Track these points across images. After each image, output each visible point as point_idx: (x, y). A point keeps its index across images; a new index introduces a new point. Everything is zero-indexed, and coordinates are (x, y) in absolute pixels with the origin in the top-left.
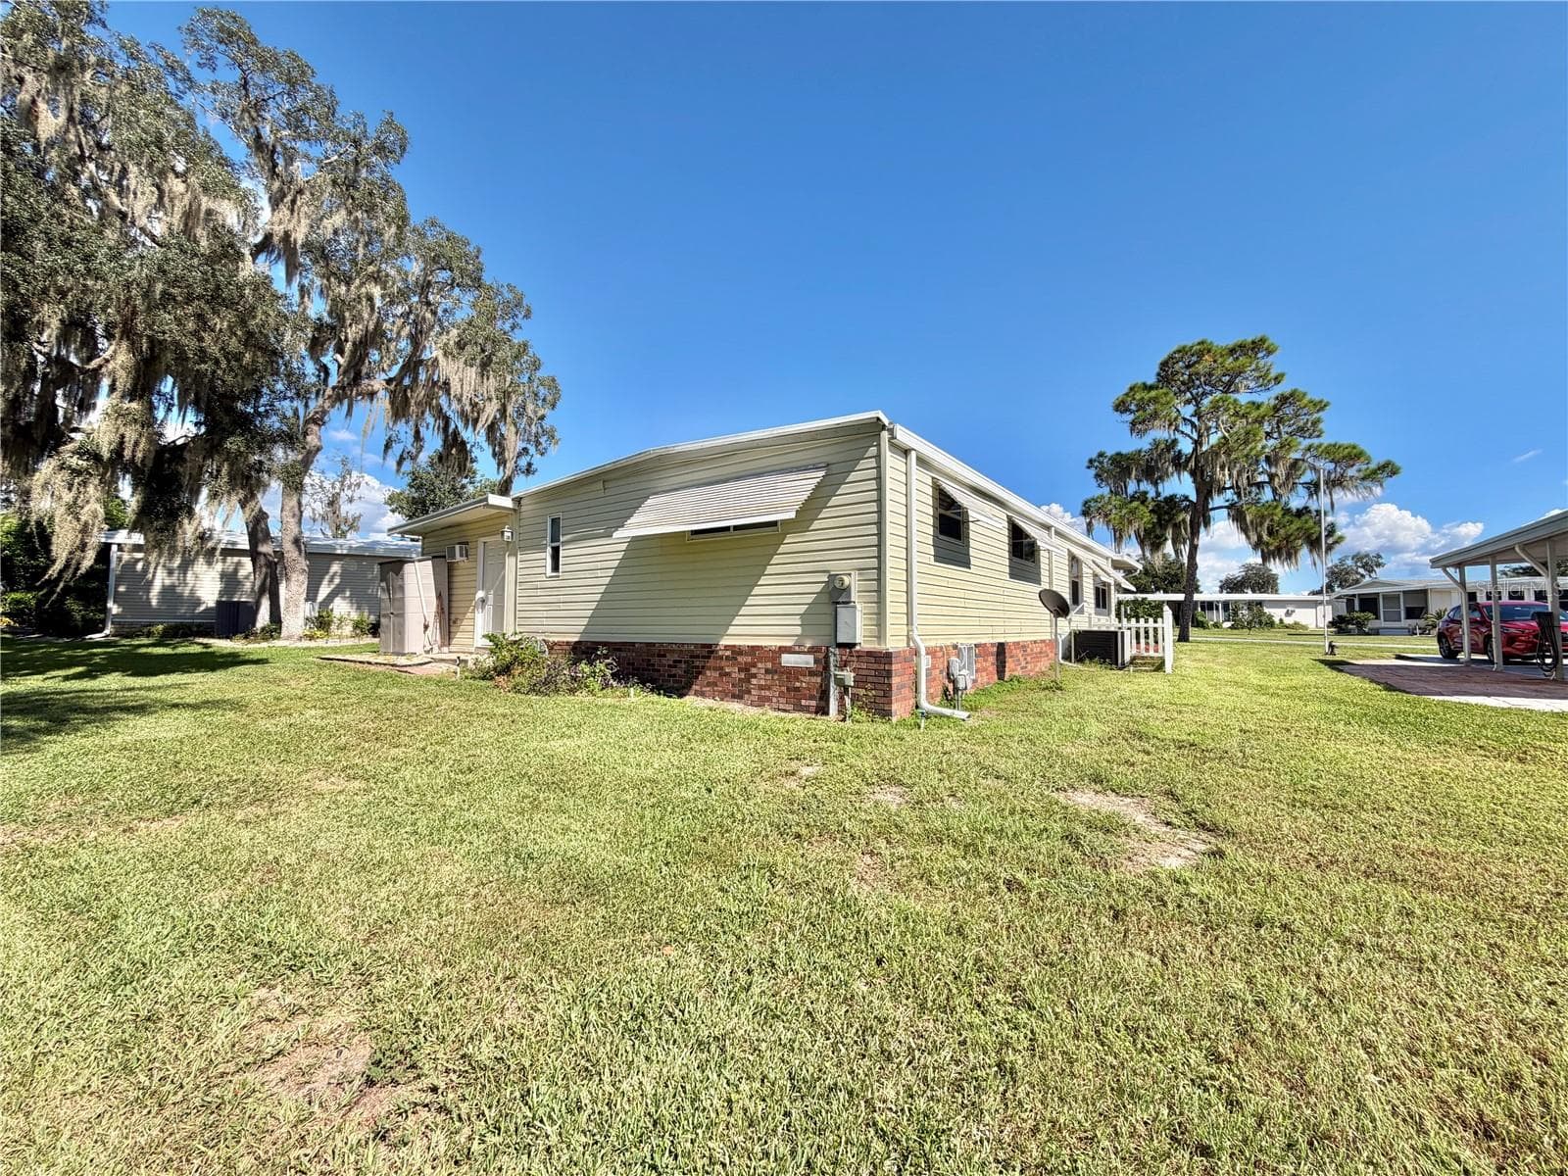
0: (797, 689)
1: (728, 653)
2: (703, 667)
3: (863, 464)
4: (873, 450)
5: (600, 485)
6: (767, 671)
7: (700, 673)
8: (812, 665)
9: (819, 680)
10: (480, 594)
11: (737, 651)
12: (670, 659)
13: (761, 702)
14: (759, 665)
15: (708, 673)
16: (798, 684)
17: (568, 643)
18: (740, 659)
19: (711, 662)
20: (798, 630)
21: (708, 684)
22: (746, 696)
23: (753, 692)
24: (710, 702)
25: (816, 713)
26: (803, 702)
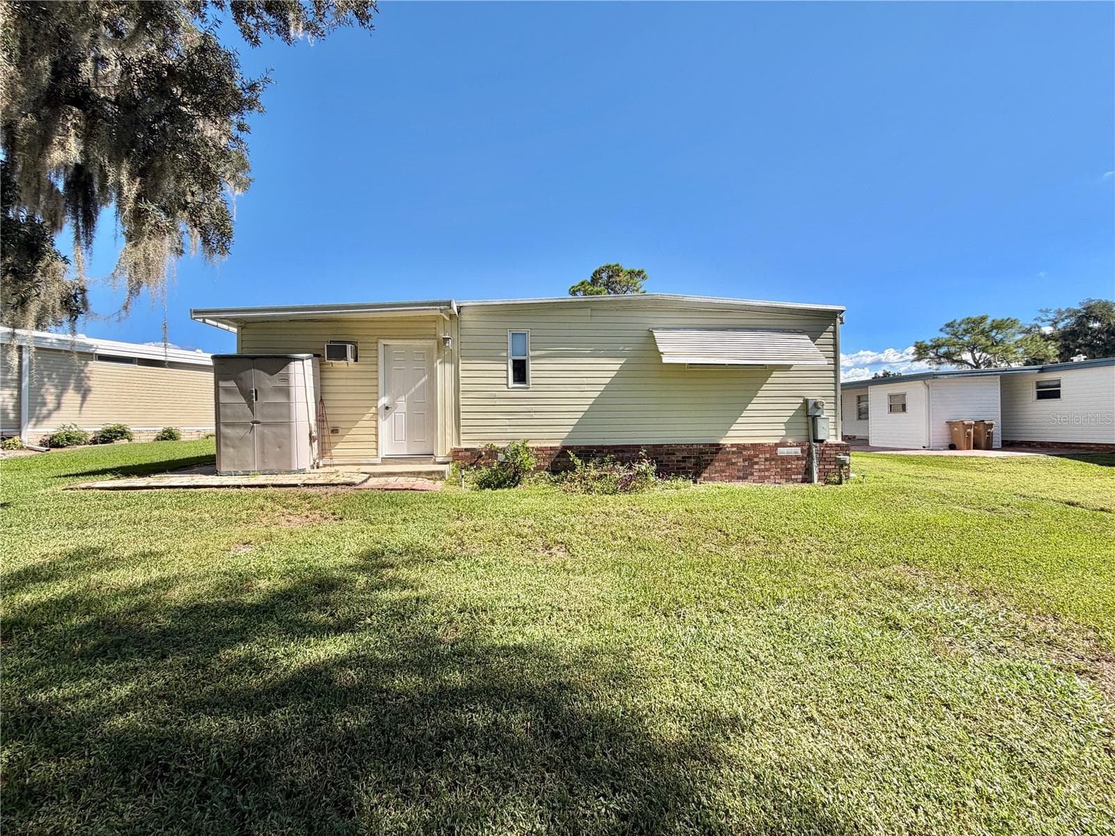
0: (789, 469)
1: (734, 449)
2: (712, 460)
3: (825, 335)
4: (831, 328)
5: (588, 312)
6: (766, 460)
7: (709, 464)
8: (800, 454)
9: (804, 462)
10: (383, 401)
11: (741, 448)
12: (679, 456)
13: (762, 479)
14: (760, 456)
15: (717, 464)
16: (789, 466)
17: (551, 448)
18: (745, 453)
19: (719, 456)
20: (784, 433)
21: (716, 472)
22: (750, 477)
23: (755, 474)
24: (719, 484)
25: (802, 482)
26: (793, 477)
